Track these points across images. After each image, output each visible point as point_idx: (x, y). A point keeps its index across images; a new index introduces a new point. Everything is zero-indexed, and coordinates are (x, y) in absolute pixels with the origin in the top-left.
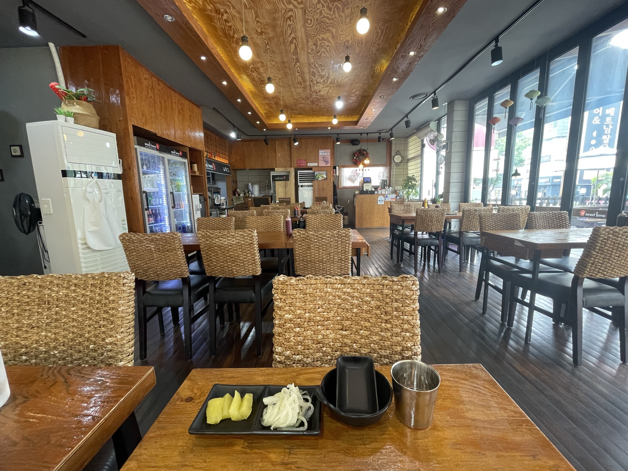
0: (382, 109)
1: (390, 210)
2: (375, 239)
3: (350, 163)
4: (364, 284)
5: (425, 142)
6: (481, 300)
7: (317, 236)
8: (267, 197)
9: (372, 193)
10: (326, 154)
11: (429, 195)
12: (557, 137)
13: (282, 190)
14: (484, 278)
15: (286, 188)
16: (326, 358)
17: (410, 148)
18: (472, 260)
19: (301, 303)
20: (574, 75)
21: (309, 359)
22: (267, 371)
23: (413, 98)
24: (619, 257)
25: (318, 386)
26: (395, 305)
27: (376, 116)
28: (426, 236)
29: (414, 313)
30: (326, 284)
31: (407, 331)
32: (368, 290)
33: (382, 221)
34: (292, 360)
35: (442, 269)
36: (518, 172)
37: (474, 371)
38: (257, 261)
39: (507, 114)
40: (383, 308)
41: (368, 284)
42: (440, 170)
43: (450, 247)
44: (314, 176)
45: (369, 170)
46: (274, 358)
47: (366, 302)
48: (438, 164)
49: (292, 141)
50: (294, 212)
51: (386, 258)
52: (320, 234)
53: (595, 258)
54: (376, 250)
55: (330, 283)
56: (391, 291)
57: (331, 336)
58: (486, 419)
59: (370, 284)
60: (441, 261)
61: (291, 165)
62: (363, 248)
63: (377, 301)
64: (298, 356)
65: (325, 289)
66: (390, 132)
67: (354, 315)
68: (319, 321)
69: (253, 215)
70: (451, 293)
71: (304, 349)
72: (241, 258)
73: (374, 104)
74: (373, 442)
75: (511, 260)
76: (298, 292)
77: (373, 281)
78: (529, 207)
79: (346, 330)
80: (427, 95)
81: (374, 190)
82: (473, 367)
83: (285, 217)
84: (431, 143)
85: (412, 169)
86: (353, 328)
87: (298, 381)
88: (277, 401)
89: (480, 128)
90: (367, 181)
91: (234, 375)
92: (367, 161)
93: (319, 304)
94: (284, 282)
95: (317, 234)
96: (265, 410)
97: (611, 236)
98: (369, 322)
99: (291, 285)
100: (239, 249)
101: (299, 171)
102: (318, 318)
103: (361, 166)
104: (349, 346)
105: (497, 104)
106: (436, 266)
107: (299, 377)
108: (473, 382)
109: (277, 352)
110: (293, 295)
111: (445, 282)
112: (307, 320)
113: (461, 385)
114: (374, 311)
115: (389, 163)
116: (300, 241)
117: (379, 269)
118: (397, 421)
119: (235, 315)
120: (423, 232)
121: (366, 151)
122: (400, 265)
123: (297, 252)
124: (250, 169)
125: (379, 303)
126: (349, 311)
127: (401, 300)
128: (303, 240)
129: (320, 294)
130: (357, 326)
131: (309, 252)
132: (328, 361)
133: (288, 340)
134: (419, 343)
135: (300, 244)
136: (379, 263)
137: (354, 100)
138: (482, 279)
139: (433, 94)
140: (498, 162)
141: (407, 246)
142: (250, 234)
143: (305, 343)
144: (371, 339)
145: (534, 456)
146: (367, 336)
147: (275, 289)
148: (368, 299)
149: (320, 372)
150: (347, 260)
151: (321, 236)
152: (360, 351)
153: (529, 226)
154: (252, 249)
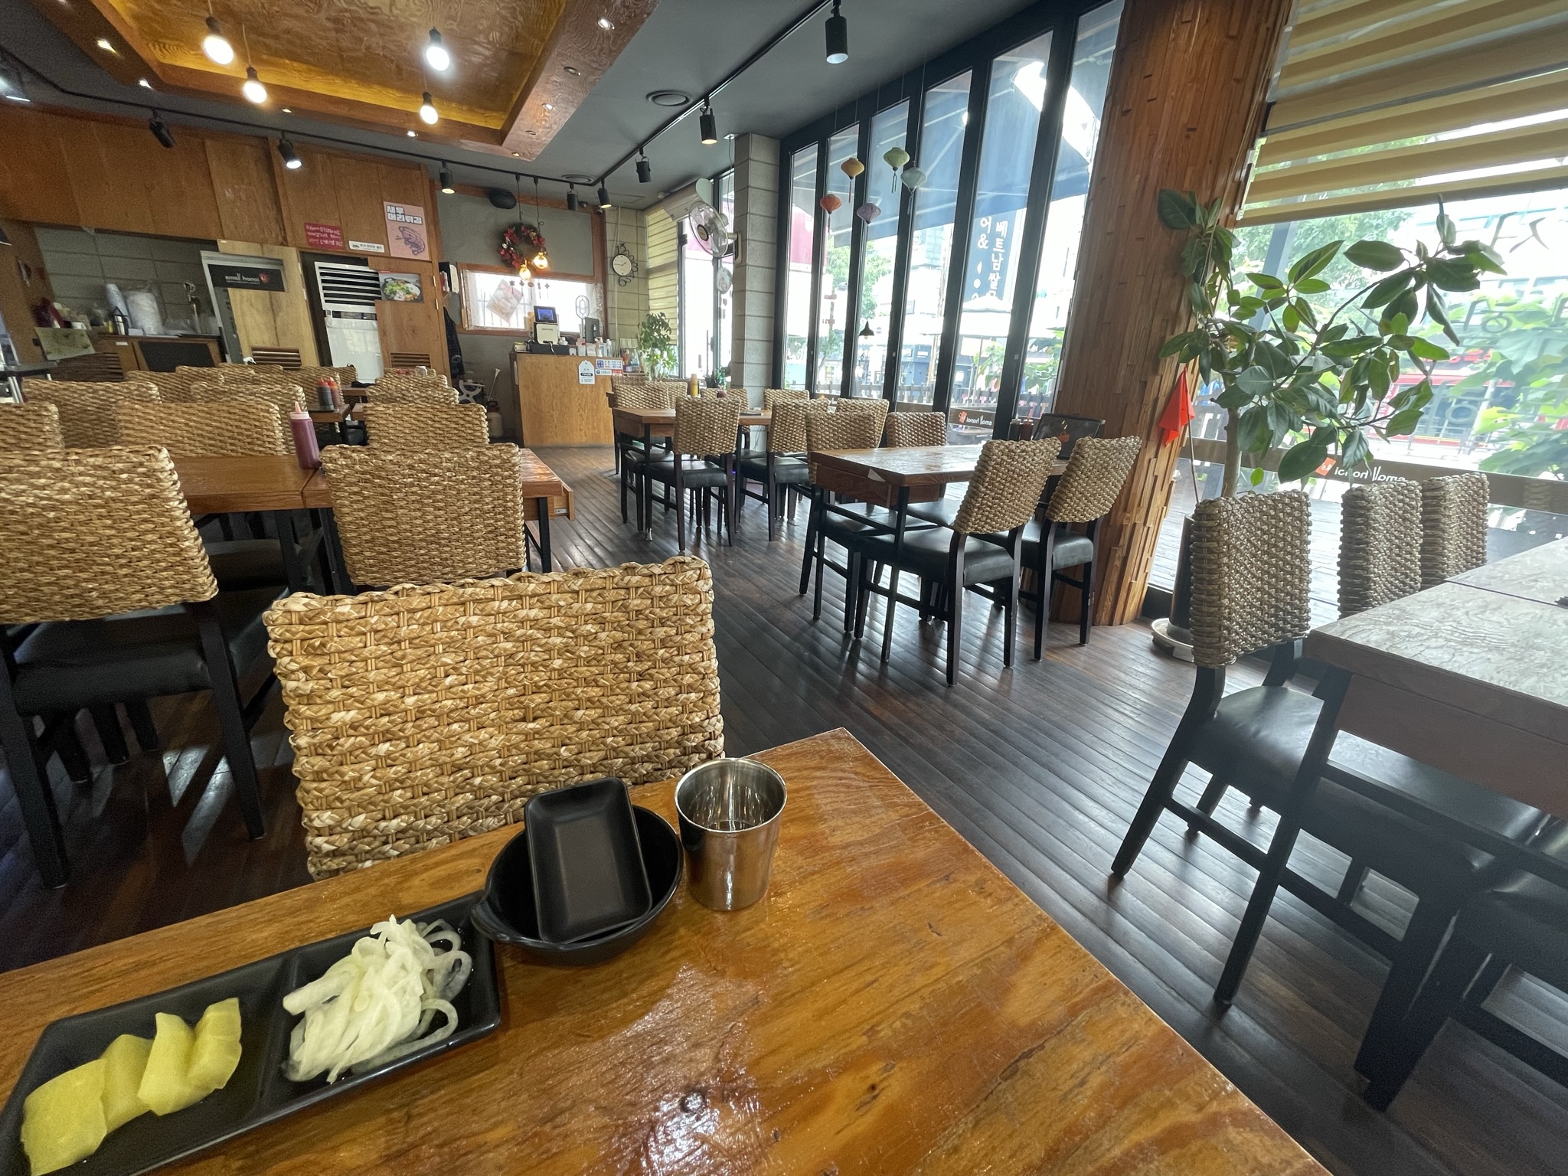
0: (572, 111)
1: (613, 400)
2: (580, 475)
3: (492, 261)
4: (577, 592)
5: (687, 231)
6: (810, 594)
7: (411, 467)
8: (200, 341)
9: (561, 351)
10: (409, 219)
11: (700, 366)
12: (925, 265)
13: (259, 319)
14: (816, 550)
15: (274, 314)
16: (486, 801)
17: (651, 241)
18: (791, 516)
19: (385, 671)
20: (959, 137)
21: (433, 819)
22: (288, 902)
23: (654, 98)
24: (1012, 494)
25: (476, 897)
26: (661, 632)
27: (556, 128)
28: (700, 465)
29: (705, 645)
30: (463, 604)
31: (691, 688)
32: (589, 606)
33: (594, 428)
34: (375, 837)
35: (734, 540)
36: (871, 327)
37: (835, 745)
38: (194, 553)
39: (853, 195)
40: (631, 645)
41: (587, 591)
42: (723, 307)
43: (749, 488)
44: (377, 286)
45: (547, 286)
46: (309, 847)
47: (585, 637)
48: (717, 292)
49: (276, 153)
50: (319, 399)
51: (612, 521)
52: (421, 461)
53: (983, 498)
54: (585, 501)
55: (475, 601)
56: (649, 602)
57: (493, 743)
58: (866, 836)
59: (592, 590)
60: (733, 518)
61: (285, 238)
62: (556, 498)
63: (615, 629)
64: (395, 822)
65: (462, 620)
66: (600, 185)
67: (555, 675)
68: (452, 711)
69: (144, 399)
70: (757, 586)
71: (413, 798)
72: (116, 551)
73: (549, 86)
74: (648, 978)
75: (858, 509)
76: (370, 638)
77: (600, 582)
78: (886, 402)
79: (535, 719)
80: (687, 100)
81: (566, 343)
82: (833, 737)
83: (287, 408)
84: (700, 233)
85: (659, 298)
86: (555, 709)
87: (407, 898)
88: (342, 988)
89: (801, 217)
90: (545, 316)
91: (144, 957)
92: (540, 262)
93: (445, 665)
94: (311, 614)
95: (409, 461)
96: (296, 1034)
97: (1005, 458)
98: (598, 686)
99: (338, 622)
100: (100, 517)
101: (317, 264)
102: (449, 703)
103: (525, 273)
104: (549, 757)
105: (835, 163)
106: (724, 530)
107: (407, 885)
108: (835, 770)
109: (318, 829)
110: (351, 651)
111: (744, 565)
112: (411, 716)
113: (814, 783)
114: (609, 657)
115: (599, 273)
116: (355, 484)
117: (597, 550)
118: (696, 906)
119: (130, 737)
120: (692, 456)
121: (535, 230)
122: (646, 535)
123: (348, 519)
124: (98, 231)
125: (619, 635)
126: (541, 668)
127: (674, 618)
128: (366, 481)
129: (445, 634)
130: (564, 703)
131: (389, 515)
132: (493, 808)
133: (356, 785)
134: (717, 711)
135: (355, 493)
136: (595, 535)
137: (487, 58)
138: (812, 553)
139: (702, 103)
140: (832, 304)
141: (659, 488)
142: (141, 464)
143: (413, 781)
144: (607, 727)
145: (947, 878)
146: (593, 722)
147: (276, 641)
148: (590, 628)
149: (474, 850)
150: (511, 533)
151: (423, 466)
152: (579, 761)
153: (888, 441)
154: (160, 515)
